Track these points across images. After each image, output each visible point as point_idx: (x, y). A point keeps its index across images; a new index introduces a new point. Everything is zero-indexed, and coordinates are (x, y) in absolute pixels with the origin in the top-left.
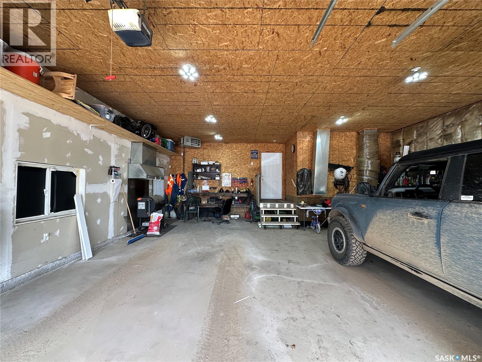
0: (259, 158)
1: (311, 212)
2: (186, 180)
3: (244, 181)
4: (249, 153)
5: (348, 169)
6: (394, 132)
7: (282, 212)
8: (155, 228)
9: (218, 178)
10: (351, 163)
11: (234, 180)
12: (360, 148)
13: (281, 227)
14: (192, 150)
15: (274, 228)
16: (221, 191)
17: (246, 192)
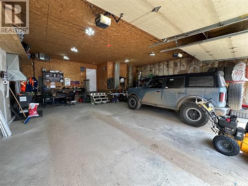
0: (85, 71)
1: (115, 96)
2: (37, 82)
3: (77, 83)
4: (79, 68)
5: (125, 79)
6: (137, 67)
7: (101, 97)
8: (35, 112)
9: (61, 81)
10: (125, 76)
11: (72, 82)
12: (128, 71)
13: (102, 103)
14: (40, 62)
15: (99, 104)
16: (64, 88)
17: (81, 88)
